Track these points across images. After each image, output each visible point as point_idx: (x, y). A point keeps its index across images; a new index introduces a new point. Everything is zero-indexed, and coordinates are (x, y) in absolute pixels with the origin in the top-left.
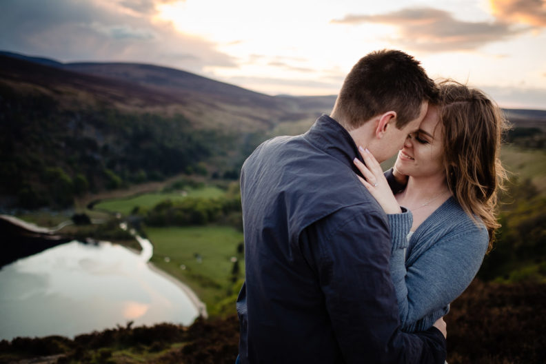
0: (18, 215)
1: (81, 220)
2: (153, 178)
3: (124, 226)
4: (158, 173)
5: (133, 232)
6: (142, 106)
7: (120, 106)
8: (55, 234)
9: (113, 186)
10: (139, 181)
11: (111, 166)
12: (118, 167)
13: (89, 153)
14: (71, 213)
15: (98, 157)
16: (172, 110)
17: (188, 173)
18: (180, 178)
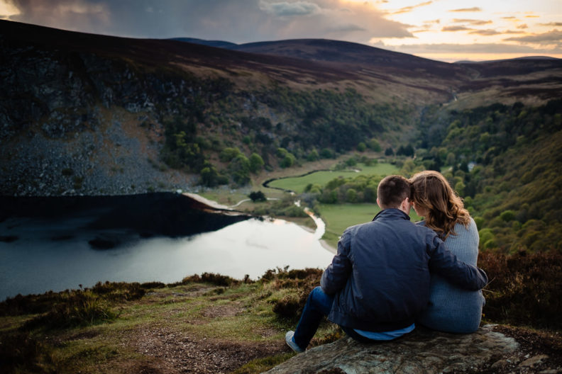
0: (201, 193)
1: (257, 197)
2: (326, 156)
3: (298, 204)
4: (331, 150)
5: (306, 210)
6: (314, 83)
7: (292, 84)
8: (233, 211)
9: (287, 164)
10: (311, 159)
11: (285, 144)
12: (291, 145)
13: (263, 132)
14: (248, 191)
15: (271, 135)
16: (343, 85)
17: (361, 150)
18: (352, 155)
